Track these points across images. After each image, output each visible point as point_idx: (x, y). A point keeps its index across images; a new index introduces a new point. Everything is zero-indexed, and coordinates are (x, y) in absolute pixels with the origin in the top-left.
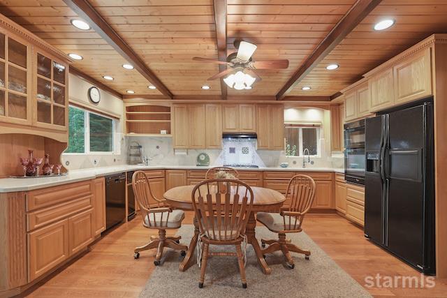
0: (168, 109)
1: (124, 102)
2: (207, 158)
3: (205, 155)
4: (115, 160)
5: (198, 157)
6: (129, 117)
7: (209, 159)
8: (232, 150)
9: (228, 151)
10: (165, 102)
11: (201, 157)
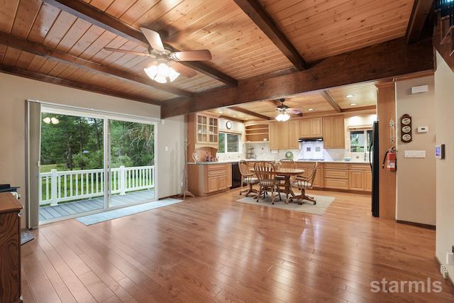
0: (267, 126)
1: (245, 124)
2: (292, 155)
3: (290, 152)
4: (239, 156)
5: (286, 154)
6: (247, 132)
9: (306, 149)
10: (266, 122)
11: (288, 154)
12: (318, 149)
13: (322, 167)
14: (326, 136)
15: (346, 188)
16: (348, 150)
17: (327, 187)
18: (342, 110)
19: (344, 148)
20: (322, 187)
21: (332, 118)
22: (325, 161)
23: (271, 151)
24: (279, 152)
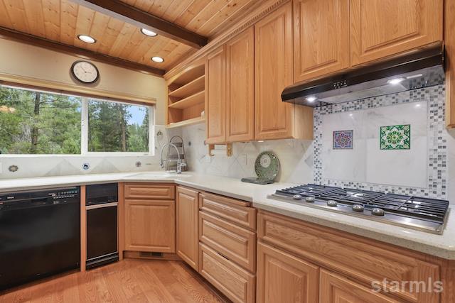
1: (166, 79)
2: (276, 163)
4: (138, 164)
5: (258, 162)
7: (278, 165)
8: (343, 140)
11: (262, 160)
23: (212, 147)
24: (230, 152)
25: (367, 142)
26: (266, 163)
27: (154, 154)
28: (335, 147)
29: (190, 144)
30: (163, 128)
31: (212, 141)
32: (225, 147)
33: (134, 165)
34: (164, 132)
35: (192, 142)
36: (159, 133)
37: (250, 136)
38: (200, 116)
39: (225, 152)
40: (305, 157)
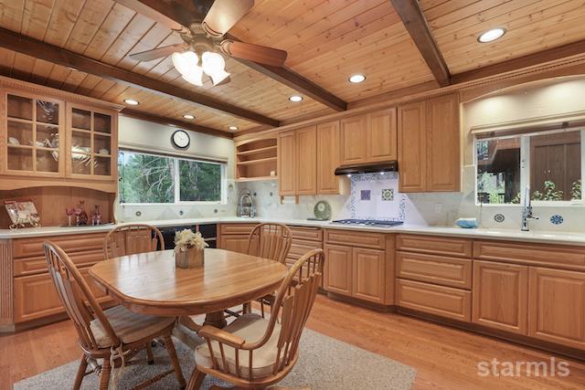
0: (273, 142)
1: (235, 142)
2: (328, 208)
3: (324, 202)
4: (216, 211)
5: (316, 208)
6: (242, 158)
7: (330, 210)
8: (366, 195)
9: (358, 195)
10: (271, 133)
11: (319, 206)
12: (387, 195)
13: (390, 243)
14: (408, 158)
15: (461, 317)
16: (470, 197)
17: (403, 304)
18: (453, 78)
19: (457, 188)
20: (389, 302)
21: (422, 106)
22: (406, 227)
23: (282, 198)
24: (297, 202)
25: (376, 197)
26: (322, 208)
27: (226, 203)
28: (362, 199)
29: (255, 194)
30: (233, 181)
31: (283, 193)
32: (294, 197)
33: (213, 212)
34: (234, 184)
35: (258, 193)
36: (231, 186)
37: (314, 191)
38: (269, 175)
39: (294, 202)
40: (345, 205)
